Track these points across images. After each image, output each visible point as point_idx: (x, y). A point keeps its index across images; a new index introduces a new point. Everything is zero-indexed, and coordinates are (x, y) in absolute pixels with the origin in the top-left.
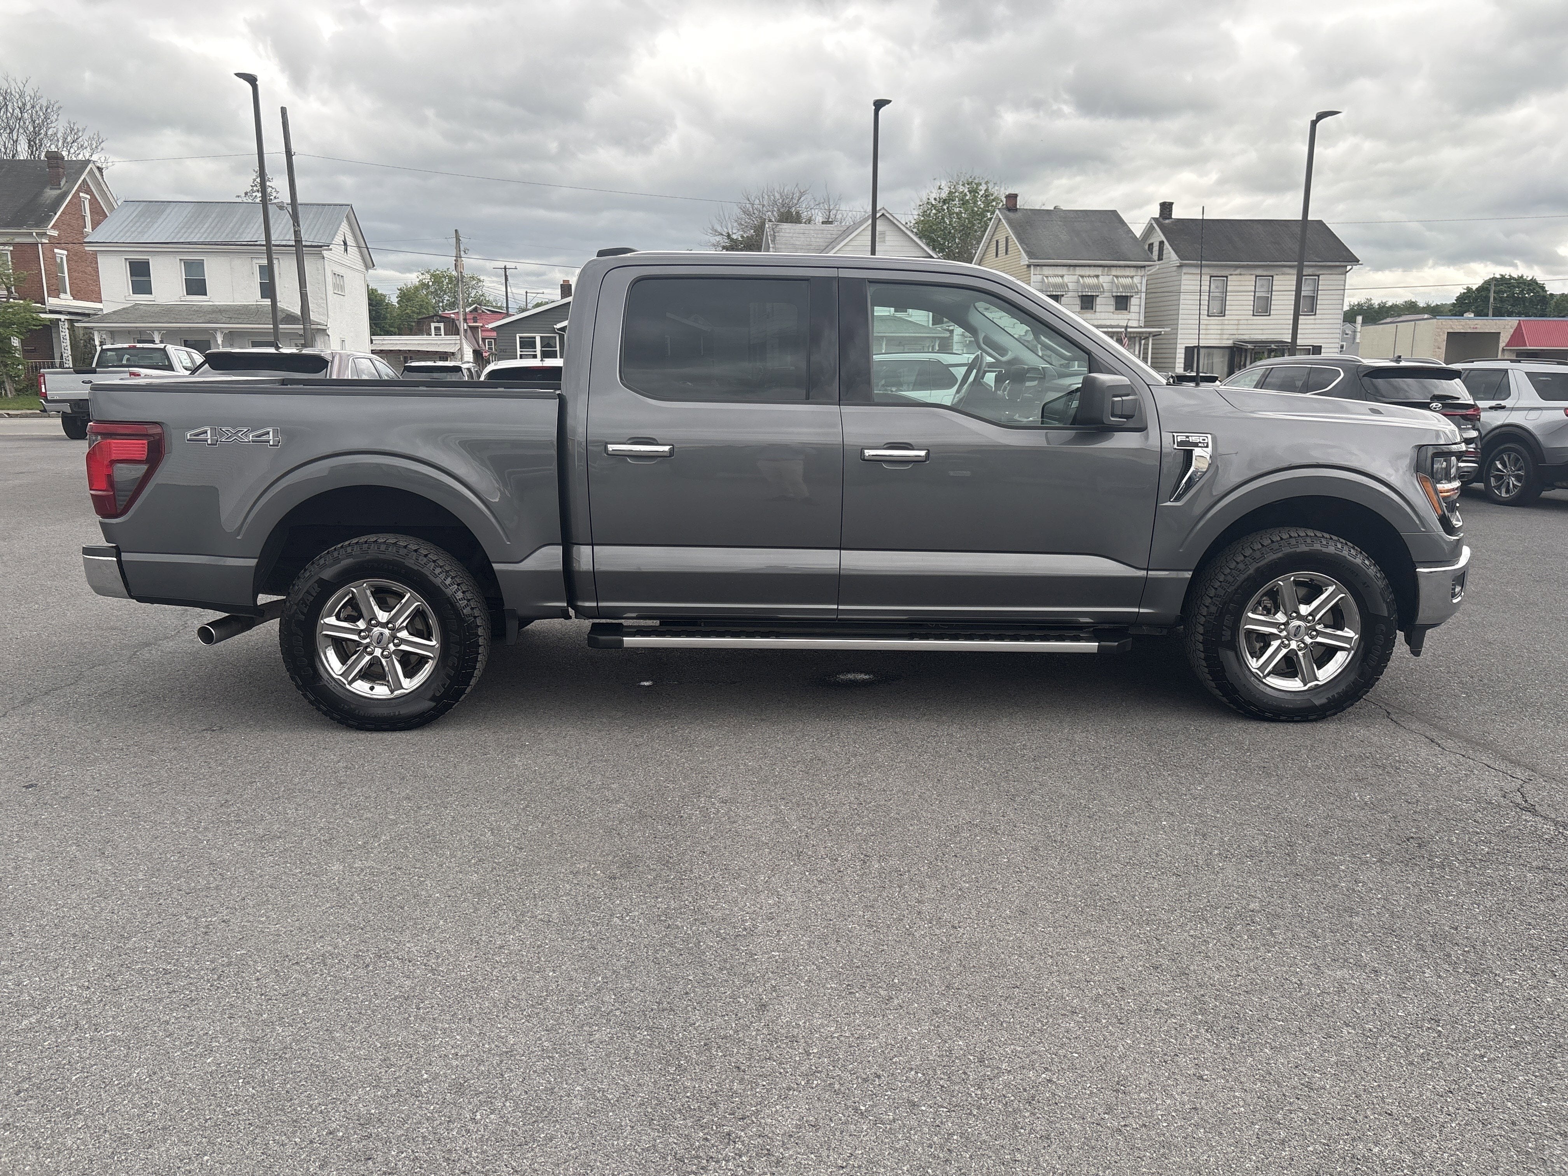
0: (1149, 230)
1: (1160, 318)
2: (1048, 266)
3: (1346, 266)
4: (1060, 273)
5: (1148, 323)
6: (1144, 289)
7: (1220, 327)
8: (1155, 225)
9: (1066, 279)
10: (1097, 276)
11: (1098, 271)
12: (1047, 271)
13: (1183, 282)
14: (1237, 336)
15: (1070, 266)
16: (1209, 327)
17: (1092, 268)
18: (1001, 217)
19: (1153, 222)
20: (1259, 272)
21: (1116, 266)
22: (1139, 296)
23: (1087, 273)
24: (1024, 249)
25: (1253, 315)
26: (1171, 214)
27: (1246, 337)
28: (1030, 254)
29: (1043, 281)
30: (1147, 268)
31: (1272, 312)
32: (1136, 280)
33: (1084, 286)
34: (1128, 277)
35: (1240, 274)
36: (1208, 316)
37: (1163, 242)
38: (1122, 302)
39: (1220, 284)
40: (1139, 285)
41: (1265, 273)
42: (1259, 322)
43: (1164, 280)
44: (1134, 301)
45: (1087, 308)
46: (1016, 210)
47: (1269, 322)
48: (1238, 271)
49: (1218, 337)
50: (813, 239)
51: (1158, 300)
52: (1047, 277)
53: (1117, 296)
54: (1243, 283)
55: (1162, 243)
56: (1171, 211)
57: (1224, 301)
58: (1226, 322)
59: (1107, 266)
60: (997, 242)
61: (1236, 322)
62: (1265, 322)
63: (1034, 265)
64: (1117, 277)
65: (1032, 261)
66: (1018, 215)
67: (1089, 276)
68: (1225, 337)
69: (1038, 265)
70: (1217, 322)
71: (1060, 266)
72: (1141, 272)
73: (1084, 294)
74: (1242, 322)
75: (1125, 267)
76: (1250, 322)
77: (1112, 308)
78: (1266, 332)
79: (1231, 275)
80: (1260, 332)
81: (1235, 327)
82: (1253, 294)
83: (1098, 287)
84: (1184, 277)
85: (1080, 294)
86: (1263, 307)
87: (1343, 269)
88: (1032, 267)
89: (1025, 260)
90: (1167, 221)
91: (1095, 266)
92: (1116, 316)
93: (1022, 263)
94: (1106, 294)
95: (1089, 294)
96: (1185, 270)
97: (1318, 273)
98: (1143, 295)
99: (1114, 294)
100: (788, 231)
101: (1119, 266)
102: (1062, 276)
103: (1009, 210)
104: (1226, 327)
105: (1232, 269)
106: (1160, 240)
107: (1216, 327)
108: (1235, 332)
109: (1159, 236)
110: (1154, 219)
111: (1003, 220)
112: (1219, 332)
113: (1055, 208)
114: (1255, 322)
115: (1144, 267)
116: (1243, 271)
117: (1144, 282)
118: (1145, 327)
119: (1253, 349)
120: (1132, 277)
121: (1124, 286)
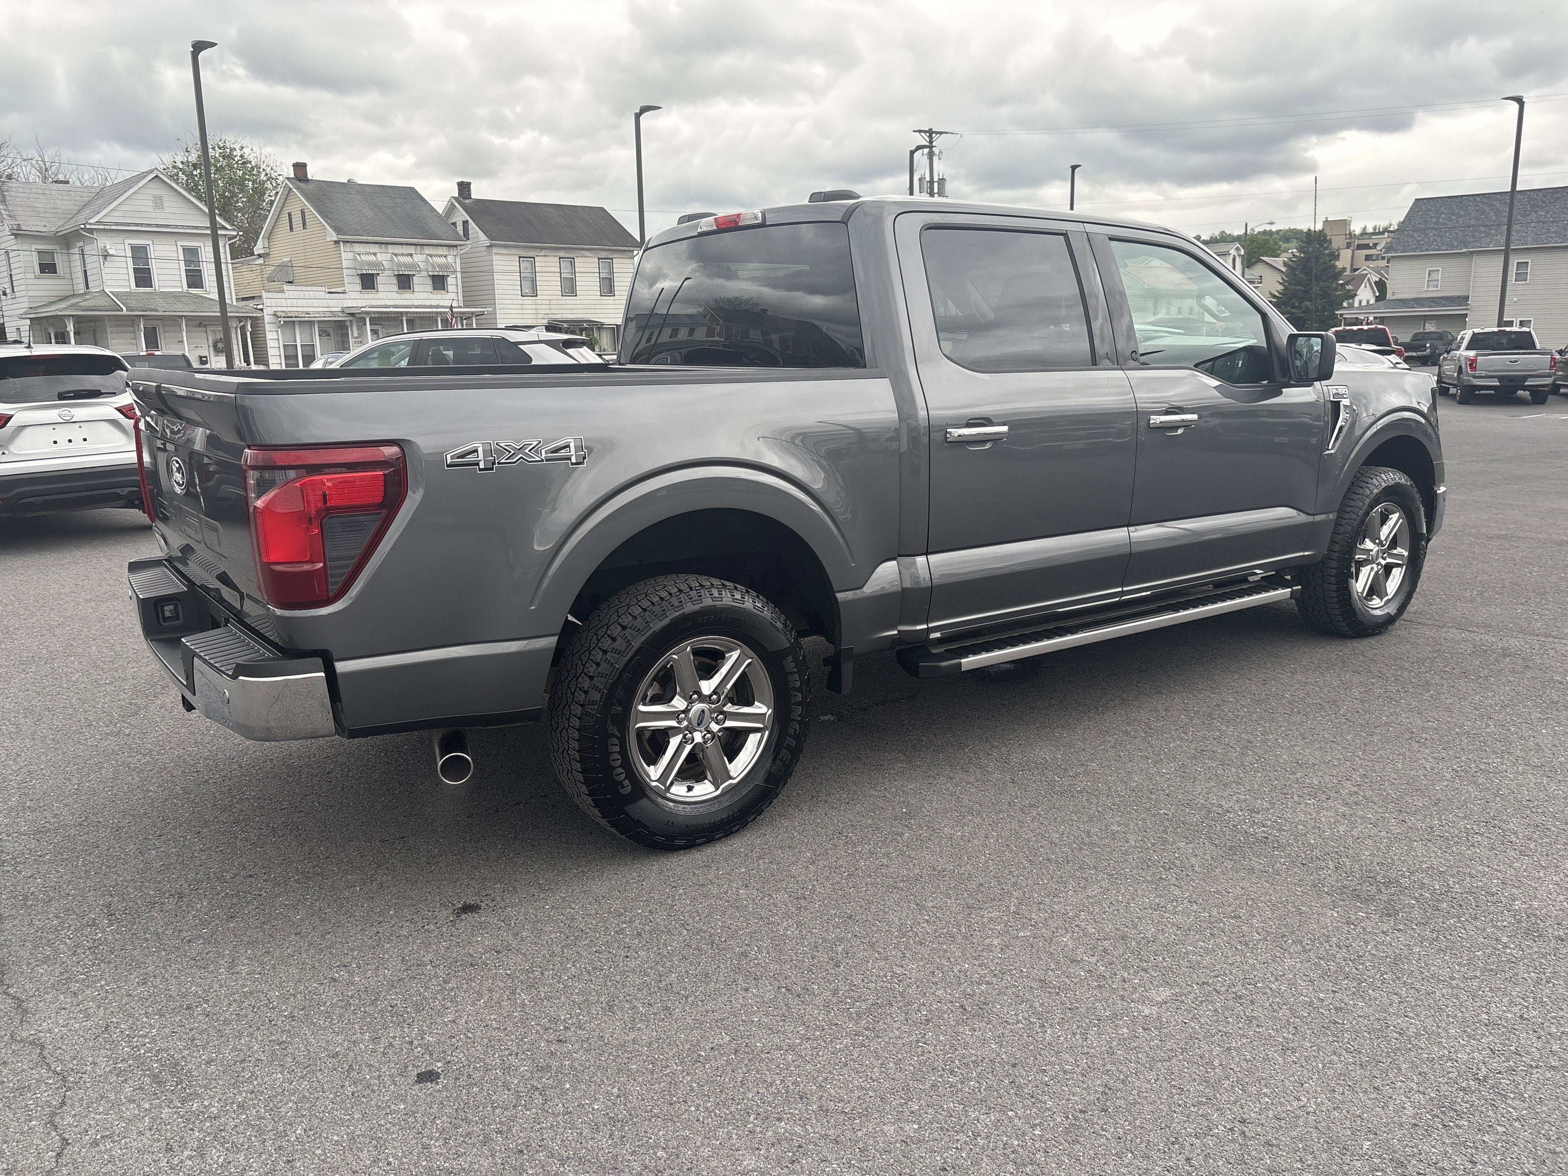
0: (451, 209)
1: (476, 298)
2: (358, 242)
3: (633, 251)
4: (372, 251)
5: (467, 303)
6: (459, 269)
7: (534, 307)
8: (456, 204)
9: (380, 257)
10: (411, 255)
11: (411, 249)
12: (358, 248)
13: (495, 263)
14: (550, 316)
15: (382, 243)
16: (525, 307)
17: (404, 246)
18: (291, 186)
19: (454, 201)
20: (562, 254)
21: (428, 245)
22: (454, 276)
23: (400, 252)
24: (328, 224)
25: (562, 296)
26: (470, 194)
27: (559, 317)
28: (338, 230)
29: (355, 259)
30: (459, 248)
31: (578, 293)
32: (451, 259)
33: (399, 265)
34: (441, 256)
35: (546, 256)
36: (522, 296)
37: (467, 221)
38: (439, 282)
39: (528, 265)
40: (453, 264)
41: (567, 255)
42: (568, 302)
43: (473, 260)
44: (450, 280)
45: (404, 288)
46: (308, 180)
47: (575, 302)
48: (543, 253)
49: (534, 316)
50: (58, 202)
51: (474, 279)
52: (359, 254)
53: (433, 276)
54: (550, 264)
55: (465, 223)
56: (469, 190)
57: (534, 281)
58: (539, 302)
59: (419, 245)
60: (290, 215)
61: (548, 302)
62: (571, 302)
63: (343, 242)
64: (431, 256)
65: (339, 236)
66: (311, 186)
67: (402, 255)
68: (540, 316)
69: (348, 242)
70: (530, 302)
71: (371, 243)
72: (454, 252)
73: (401, 273)
74: (552, 302)
75: (437, 245)
76: (560, 302)
77: (430, 288)
78: (574, 311)
79: (537, 256)
80: (570, 311)
81: (548, 307)
82: (559, 275)
83: (414, 266)
84: (495, 257)
85: (396, 273)
86: (569, 288)
87: (630, 254)
88: (341, 244)
89: (333, 236)
90: (467, 201)
91: (407, 244)
92: (435, 296)
93: (328, 239)
94: (424, 273)
95: (406, 273)
96: (495, 250)
97: (611, 256)
98: (459, 275)
99: (431, 274)
100: (21, 190)
101: (432, 245)
102: (375, 254)
103: (300, 180)
104: (539, 307)
105: (538, 250)
106: (464, 219)
107: (531, 307)
108: (548, 311)
109: (461, 215)
110: (454, 198)
111: (294, 190)
112: (534, 311)
113: (348, 181)
114: (564, 302)
115: (456, 246)
116: (548, 253)
117: (458, 261)
118: (465, 306)
119: (568, 328)
120: (446, 256)
121: (439, 266)
